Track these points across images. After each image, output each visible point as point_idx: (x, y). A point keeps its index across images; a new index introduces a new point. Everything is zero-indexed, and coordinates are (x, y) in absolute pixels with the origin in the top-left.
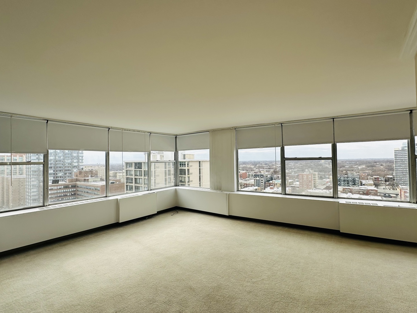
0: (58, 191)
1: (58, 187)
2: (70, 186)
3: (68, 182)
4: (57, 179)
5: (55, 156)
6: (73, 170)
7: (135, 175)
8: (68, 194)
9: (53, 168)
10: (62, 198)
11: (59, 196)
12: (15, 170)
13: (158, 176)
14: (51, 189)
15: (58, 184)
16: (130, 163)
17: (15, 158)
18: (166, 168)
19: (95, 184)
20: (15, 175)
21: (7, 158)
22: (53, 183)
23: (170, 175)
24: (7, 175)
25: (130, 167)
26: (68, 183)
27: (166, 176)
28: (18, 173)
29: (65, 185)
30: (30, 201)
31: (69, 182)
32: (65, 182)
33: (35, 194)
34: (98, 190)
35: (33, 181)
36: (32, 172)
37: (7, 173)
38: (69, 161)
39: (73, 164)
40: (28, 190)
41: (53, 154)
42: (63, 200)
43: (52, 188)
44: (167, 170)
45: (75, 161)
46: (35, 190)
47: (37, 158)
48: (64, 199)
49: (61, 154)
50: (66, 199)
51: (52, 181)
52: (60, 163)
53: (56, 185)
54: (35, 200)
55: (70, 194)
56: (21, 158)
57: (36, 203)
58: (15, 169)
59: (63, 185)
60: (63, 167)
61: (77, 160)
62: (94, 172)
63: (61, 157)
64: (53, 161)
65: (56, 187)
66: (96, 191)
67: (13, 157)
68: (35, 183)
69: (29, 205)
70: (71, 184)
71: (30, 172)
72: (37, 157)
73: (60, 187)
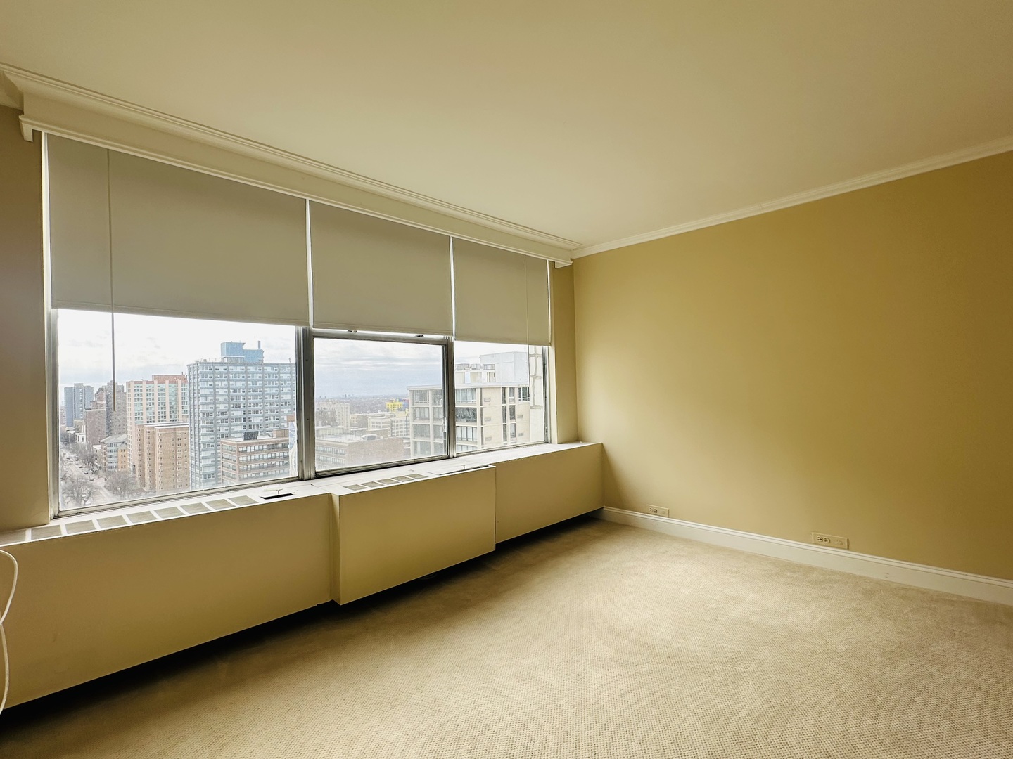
0: (257, 457)
1: (257, 448)
2: (281, 445)
3: (275, 436)
4: (252, 430)
5: (246, 381)
6: (282, 410)
7: (434, 418)
8: (277, 464)
9: (242, 407)
10: (264, 470)
11: (260, 468)
12: (162, 413)
13: (489, 419)
14: (242, 451)
15: (255, 441)
16: (422, 391)
17: (161, 385)
18: (504, 402)
19: (333, 439)
20: (162, 421)
21: (148, 386)
22: (245, 439)
23: (514, 418)
24: (148, 422)
25: (421, 399)
26: (275, 438)
27: (505, 420)
28: (168, 418)
29: (269, 442)
30: (198, 478)
31: (277, 437)
32: (269, 437)
33: (208, 462)
34: (341, 454)
35: (203, 435)
36: (201, 414)
37: (148, 418)
38: (274, 391)
39: (282, 396)
40: (193, 454)
41: (241, 375)
42: (268, 476)
43: (245, 449)
44: (508, 405)
45: (286, 390)
46: (208, 454)
47: (211, 385)
48: (270, 473)
49: (259, 375)
50: (274, 472)
51: (243, 434)
52: (257, 396)
53: (252, 444)
54: (209, 476)
55: (281, 463)
56: (173, 385)
57: (211, 483)
58: (163, 410)
59: (266, 442)
60: (262, 404)
61: (289, 389)
62: (329, 413)
63: (258, 383)
64: (242, 390)
65: (253, 448)
66: (336, 456)
67: (159, 385)
68: (208, 439)
69: (198, 485)
70: (282, 441)
71: (197, 414)
72: (212, 383)
73: (261, 447)
